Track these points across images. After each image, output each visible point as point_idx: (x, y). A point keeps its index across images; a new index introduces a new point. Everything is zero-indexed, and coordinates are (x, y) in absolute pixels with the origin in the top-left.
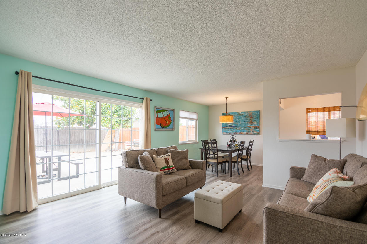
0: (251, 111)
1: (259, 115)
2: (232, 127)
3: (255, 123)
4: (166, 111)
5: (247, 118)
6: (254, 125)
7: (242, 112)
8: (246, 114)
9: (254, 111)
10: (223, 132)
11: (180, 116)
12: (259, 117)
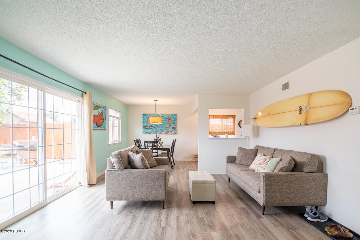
0: (170, 114)
1: (176, 118)
2: (152, 128)
3: (173, 125)
4: (100, 107)
5: (166, 120)
6: (172, 126)
7: (162, 114)
8: (165, 116)
9: (172, 114)
10: (143, 132)
11: (109, 114)
12: (175, 120)
